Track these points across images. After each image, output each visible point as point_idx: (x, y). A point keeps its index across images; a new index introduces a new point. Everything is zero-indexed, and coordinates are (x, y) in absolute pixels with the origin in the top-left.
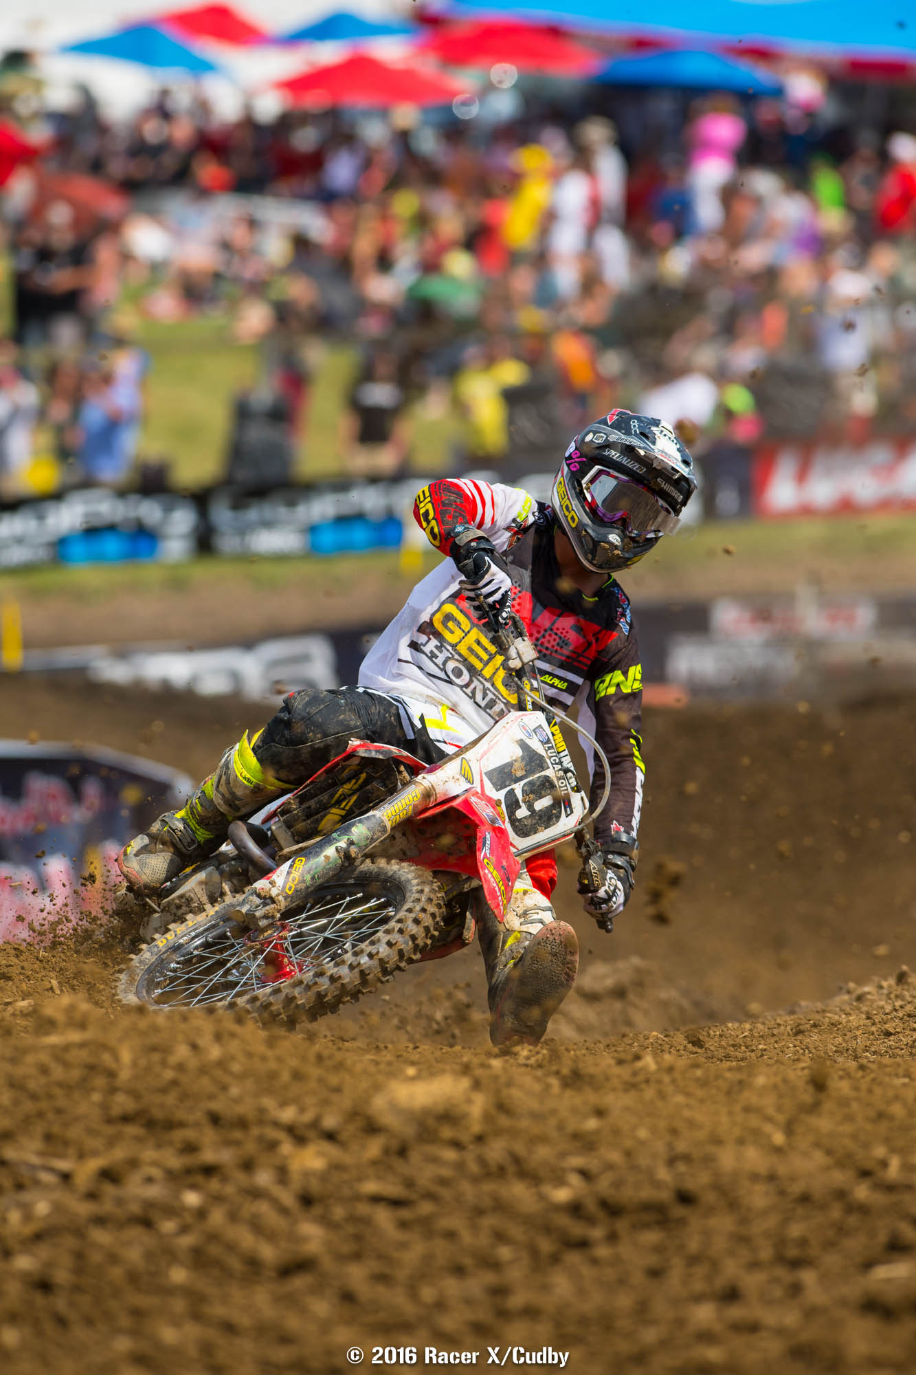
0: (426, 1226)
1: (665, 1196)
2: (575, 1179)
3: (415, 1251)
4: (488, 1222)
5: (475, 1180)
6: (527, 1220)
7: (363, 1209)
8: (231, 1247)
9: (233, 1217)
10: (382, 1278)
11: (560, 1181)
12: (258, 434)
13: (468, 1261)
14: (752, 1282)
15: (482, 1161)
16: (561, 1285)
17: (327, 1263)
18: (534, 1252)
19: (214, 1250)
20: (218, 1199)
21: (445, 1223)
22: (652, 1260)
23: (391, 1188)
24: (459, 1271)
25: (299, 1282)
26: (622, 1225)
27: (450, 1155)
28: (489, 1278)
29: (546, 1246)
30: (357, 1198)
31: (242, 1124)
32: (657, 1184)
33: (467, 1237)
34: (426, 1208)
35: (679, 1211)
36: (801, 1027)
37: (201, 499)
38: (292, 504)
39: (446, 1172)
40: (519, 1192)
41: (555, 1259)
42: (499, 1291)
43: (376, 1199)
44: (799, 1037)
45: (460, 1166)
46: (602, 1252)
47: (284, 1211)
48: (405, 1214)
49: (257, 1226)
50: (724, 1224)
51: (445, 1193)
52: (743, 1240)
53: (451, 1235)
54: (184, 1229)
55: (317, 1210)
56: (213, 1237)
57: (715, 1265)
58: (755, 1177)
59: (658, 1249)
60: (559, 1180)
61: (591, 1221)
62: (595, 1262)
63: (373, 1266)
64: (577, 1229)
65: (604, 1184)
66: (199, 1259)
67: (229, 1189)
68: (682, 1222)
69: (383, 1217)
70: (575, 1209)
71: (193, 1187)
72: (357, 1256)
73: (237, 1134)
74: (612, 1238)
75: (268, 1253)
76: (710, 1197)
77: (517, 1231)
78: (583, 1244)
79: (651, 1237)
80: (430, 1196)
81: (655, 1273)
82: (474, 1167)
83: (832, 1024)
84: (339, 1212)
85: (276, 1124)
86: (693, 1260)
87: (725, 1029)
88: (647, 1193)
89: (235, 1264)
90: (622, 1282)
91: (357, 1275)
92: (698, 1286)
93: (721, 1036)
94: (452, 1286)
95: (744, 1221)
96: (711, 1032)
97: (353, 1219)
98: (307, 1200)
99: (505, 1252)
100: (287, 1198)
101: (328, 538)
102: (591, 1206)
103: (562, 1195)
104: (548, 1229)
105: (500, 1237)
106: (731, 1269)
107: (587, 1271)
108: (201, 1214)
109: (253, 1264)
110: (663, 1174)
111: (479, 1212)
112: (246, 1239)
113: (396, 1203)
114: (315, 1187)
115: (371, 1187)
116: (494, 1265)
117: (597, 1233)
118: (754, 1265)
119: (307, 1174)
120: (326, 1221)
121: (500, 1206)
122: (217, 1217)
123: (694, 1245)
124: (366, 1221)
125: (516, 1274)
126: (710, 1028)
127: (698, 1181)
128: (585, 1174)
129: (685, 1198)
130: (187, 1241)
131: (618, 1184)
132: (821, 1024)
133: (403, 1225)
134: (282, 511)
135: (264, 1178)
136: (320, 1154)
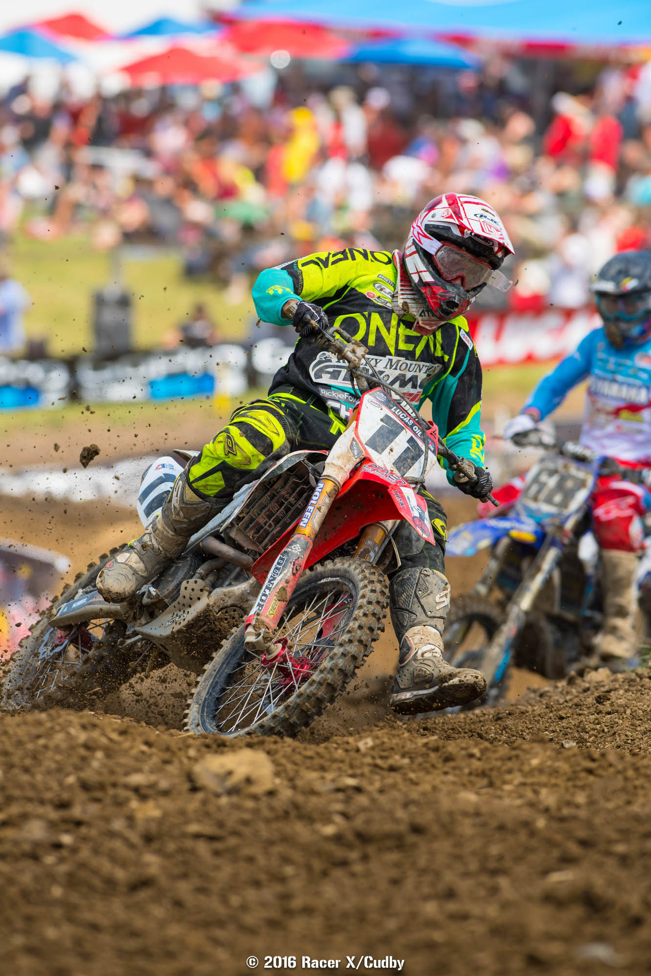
0: (233, 854)
1: (403, 828)
2: (338, 819)
3: (225, 872)
4: (277, 849)
5: (268, 821)
6: (305, 848)
7: (189, 843)
8: (96, 872)
9: (96, 851)
10: (201, 890)
11: (328, 821)
12: (110, 316)
13: (263, 877)
14: (464, 886)
15: (271, 808)
16: (329, 891)
17: (164, 881)
18: (309, 868)
19: (83, 874)
20: (85, 839)
21: (246, 851)
22: (394, 873)
23: (207, 828)
24: (257, 884)
25: (143, 895)
26: (371, 850)
27: (250, 804)
28: (278, 888)
29: (318, 865)
30: (184, 835)
31: (102, 787)
32: (396, 821)
33: (262, 861)
34: (232, 841)
35: (411, 839)
36: (500, 716)
37: (71, 364)
38: (135, 365)
39: (246, 816)
40: (300, 829)
41: (325, 874)
42: (285, 897)
43: (197, 836)
44: (499, 722)
45: (256, 812)
46: (358, 868)
47: (132, 846)
48: (218, 846)
49: (113, 858)
50: (444, 846)
51: (247, 831)
52: (458, 857)
53: (251, 860)
54: (62, 860)
55: (156, 845)
56: (83, 865)
57: (437, 874)
58: (465, 814)
59: (397, 865)
60: (327, 819)
61: (350, 847)
62: (353, 875)
63: (196, 881)
64: (339, 853)
65: (359, 822)
66: (71, 882)
67: (93, 832)
68: (414, 846)
69: (203, 848)
70: (338, 838)
71: (67, 832)
72: (185, 876)
73: (98, 794)
74: (365, 858)
75: (120, 874)
76: (435, 828)
77: (297, 855)
78: (344, 863)
79: (393, 857)
80: (235, 833)
81: (395, 882)
82: (266, 813)
83: (522, 713)
84: (171, 846)
85: (126, 787)
86: (423, 872)
87: (446, 719)
88: (389, 827)
89: (97, 882)
90: (372, 888)
91: (184, 889)
92: (426, 890)
93: (443, 723)
94: (251, 895)
95: (458, 845)
96: (437, 721)
97: (181, 851)
98: (148, 839)
99: (289, 870)
100: (134, 837)
101: (163, 388)
102: (350, 837)
103: (329, 830)
104: (319, 854)
105: (286, 860)
106: (449, 878)
107: (347, 881)
108: (74, 850)
109: (110, 883)
110: (400, 814)
111: (271, 843)
112: (106, 866)
113: (212, 838)
114: (153, 828)
115: (194, 828)
116: (283, 880)
117: (354, 855)
118: (466, 875)
119: (149, 820)
120: (160, 852)
121: (285, 839)
122: (85, 853)
123: (422, 861)
124: (192, 852)
125: (296, 885)
126: (435, 718)
127: (426, 817)
128: (345, 815)
129: (417, 829)
130: (63, 868)
131: (368, 822)
132: (514, 712)
133: (217, 853)
134: (129, 370)
135: (118, 825)
136: (158, 807)
